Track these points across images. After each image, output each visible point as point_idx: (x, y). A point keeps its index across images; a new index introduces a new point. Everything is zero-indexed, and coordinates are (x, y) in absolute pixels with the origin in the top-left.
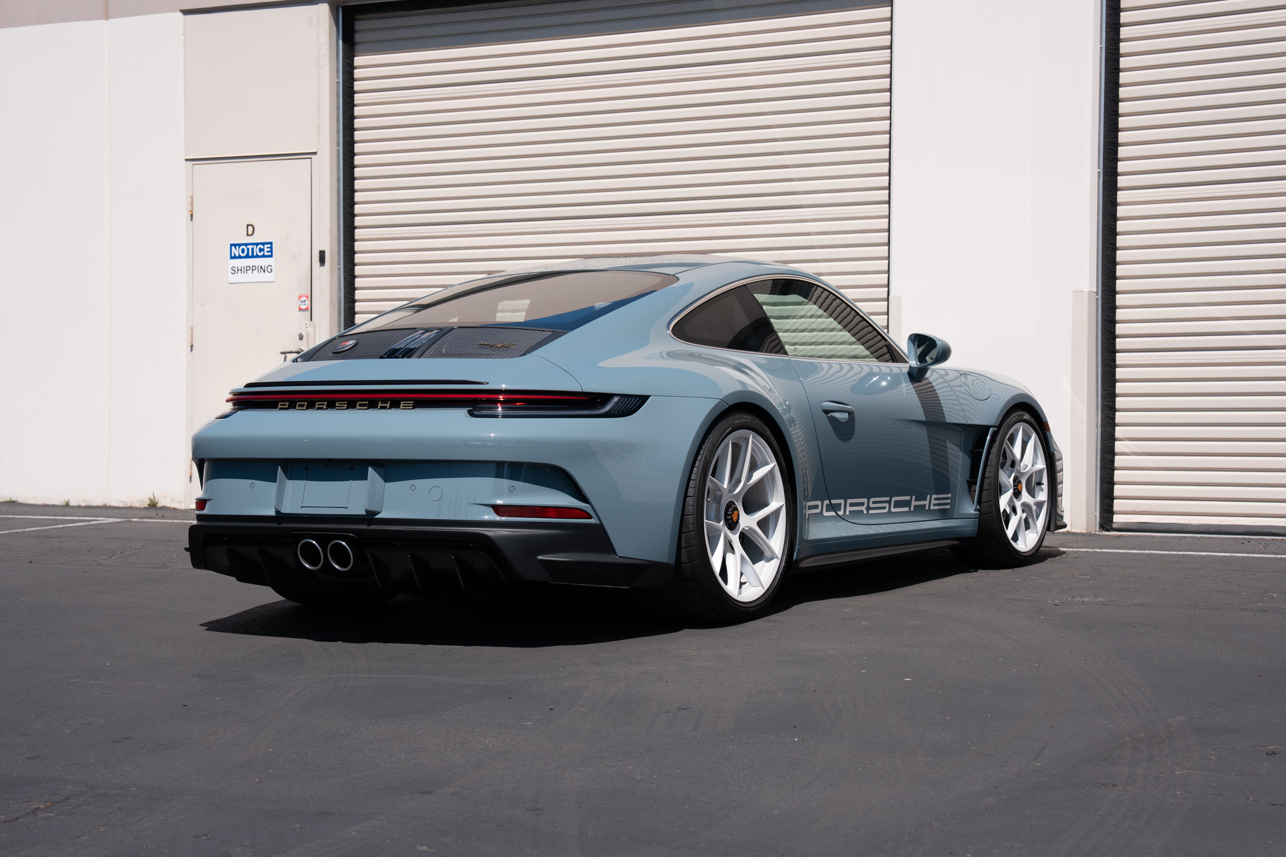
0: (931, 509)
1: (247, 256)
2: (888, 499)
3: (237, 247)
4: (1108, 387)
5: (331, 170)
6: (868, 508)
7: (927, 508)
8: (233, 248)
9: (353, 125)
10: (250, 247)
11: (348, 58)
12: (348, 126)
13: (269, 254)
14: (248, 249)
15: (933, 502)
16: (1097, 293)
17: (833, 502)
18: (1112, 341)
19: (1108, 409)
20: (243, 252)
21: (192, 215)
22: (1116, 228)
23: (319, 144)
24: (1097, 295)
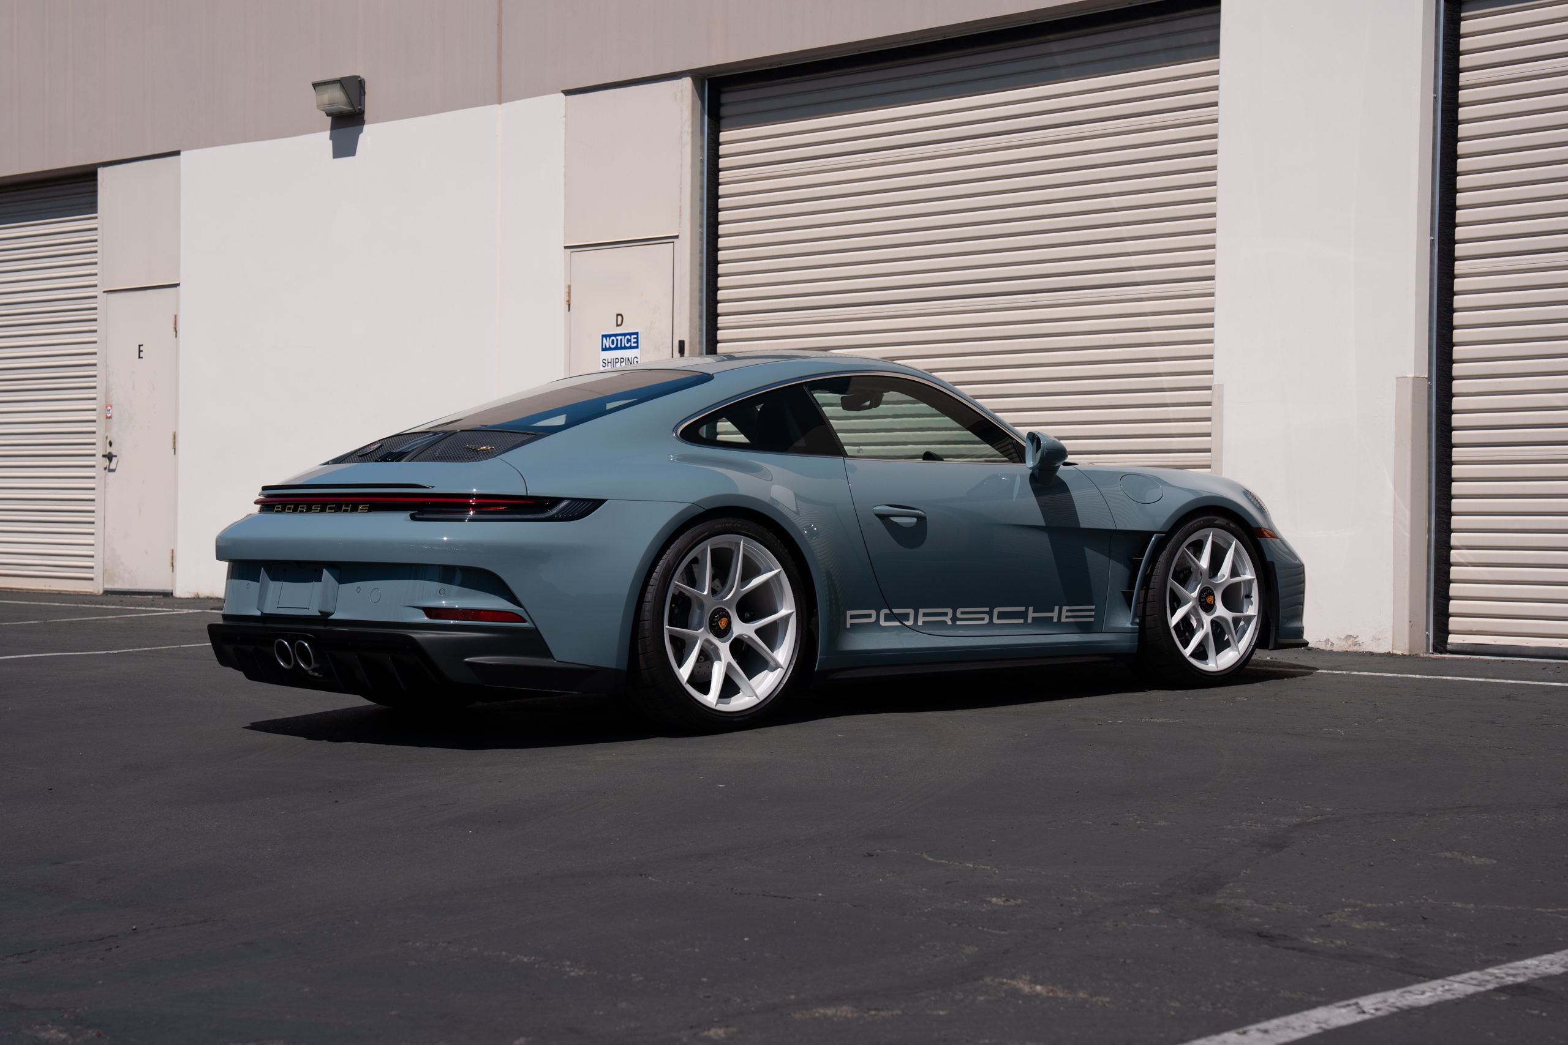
0: (1062, 621)
1: (616, 348)
2: (987, 609)
3: (608, 338)
4: (1443, 487)
5: (692, 254)
6: (954, 619)
7: (1055, 620)
8: (604, 339)
9: (717, 205)
10: (619, 338)
11: (713, 134)
12: (712, 206)
13: (636, 345)
14: (617, 340)
15: (1064, 614)
16: (1429, 379)
17: (895, 611)
18: (1447, 434)
19: (1444, 512)
20: (613, 343)
21: (569, 305)
22: (1453, 304)
23: (680, 227)
24: (1428, 382)
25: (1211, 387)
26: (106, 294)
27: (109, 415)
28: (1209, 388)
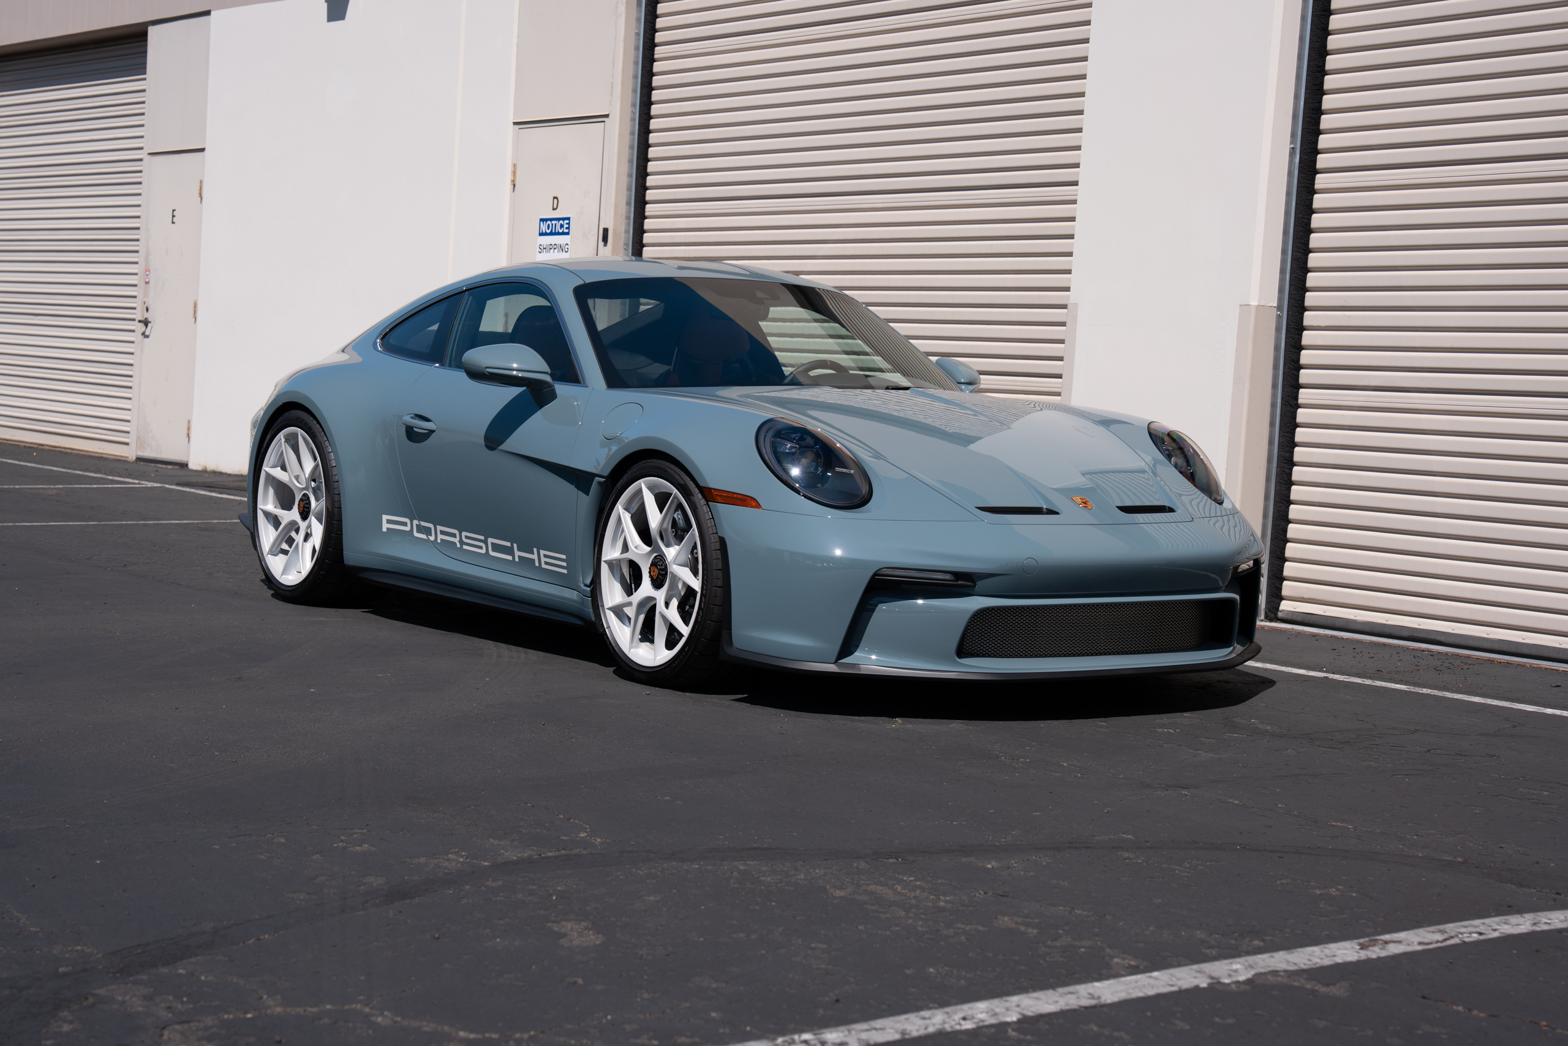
1: (551, 234)
3: (545, 222)
4: (1287, 432)
5: (620, 135)
9: (651, 83)
10: (554, 222)
11: (650, 5)
12: (646, 84)
13: (567, 231)
14: (552, 224)
16: (1279, 308)
18: (1295, 373)
19: (1285, 461)
20: (548, 229)
21: (514, 185)
22: (1310, 224)
23: (611, 106)
24: (1277, 312)
25: (1067, 305)
26: (149, 156)
27: (147, 280)
28: (1064, 307)
